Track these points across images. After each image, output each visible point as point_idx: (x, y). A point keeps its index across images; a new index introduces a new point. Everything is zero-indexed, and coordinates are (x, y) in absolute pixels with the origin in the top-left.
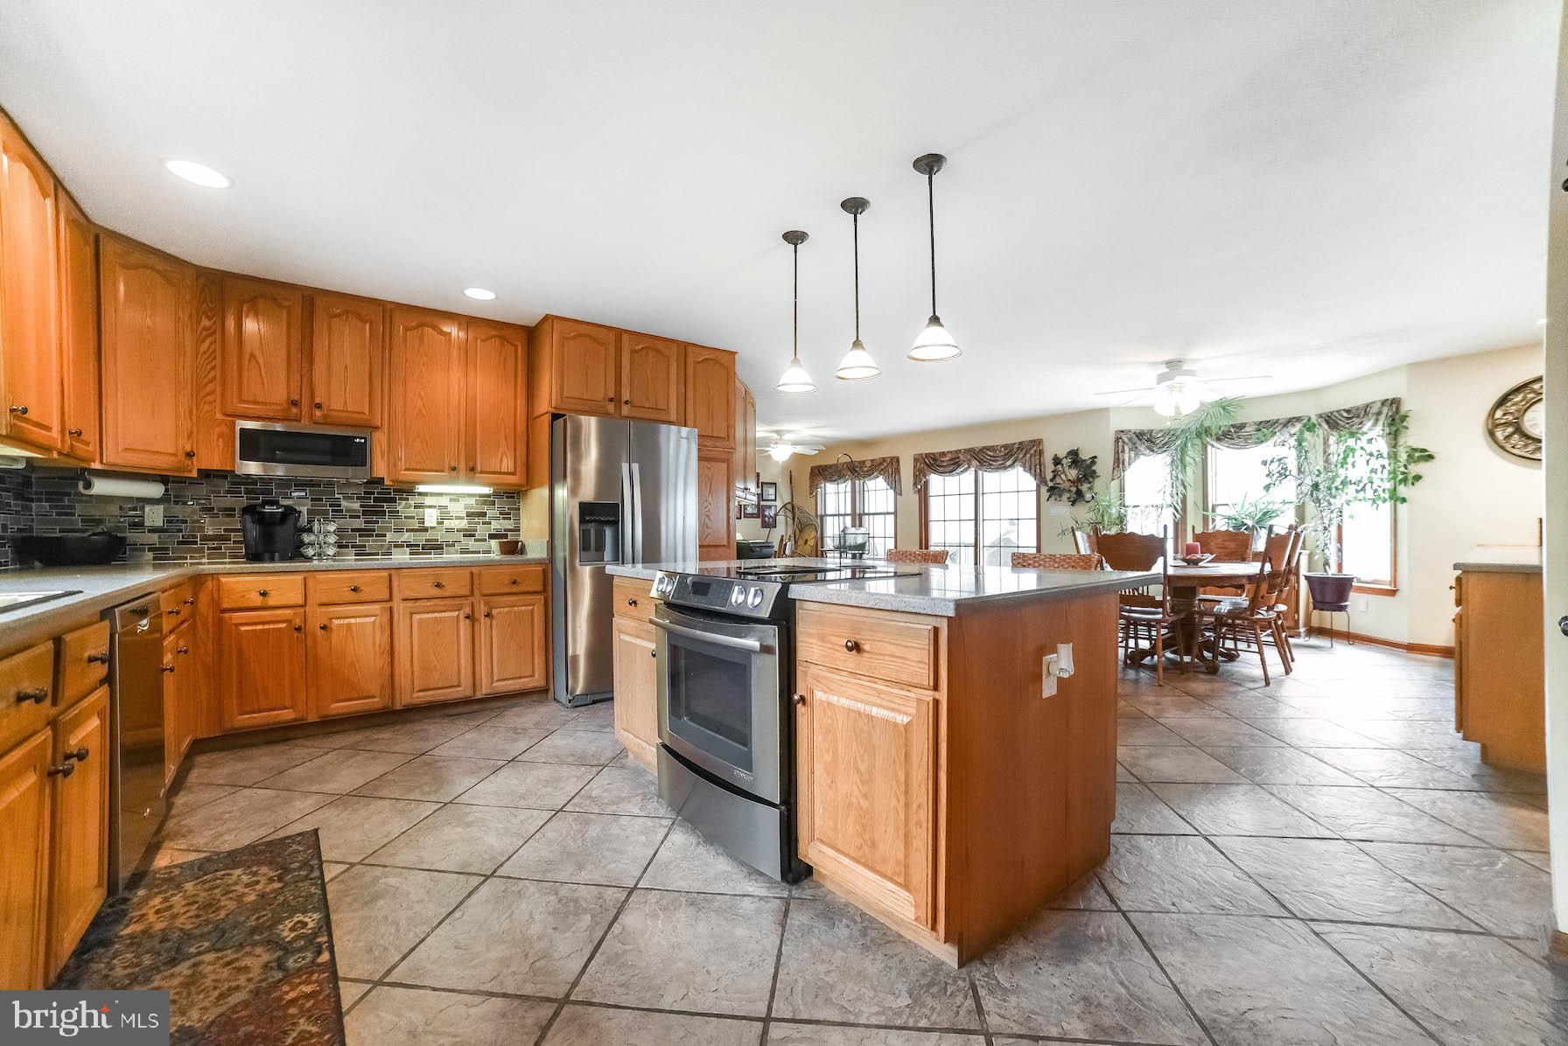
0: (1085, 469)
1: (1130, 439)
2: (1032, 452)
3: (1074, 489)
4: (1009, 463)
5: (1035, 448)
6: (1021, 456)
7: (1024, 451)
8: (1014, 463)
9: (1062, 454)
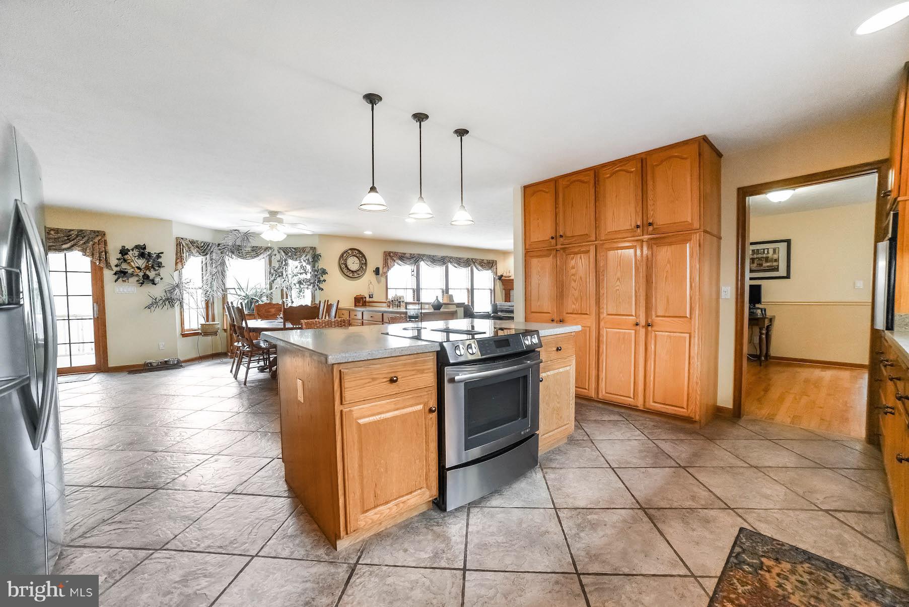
0: (153, 261)
1: (187, 245)
2: (96, 240)
3: (141, 274)
4: (64, 246)
5: (100, 238)
6: (82, 242)
7: (86, 239)
8: (72, 246)
9: (129, 246)
